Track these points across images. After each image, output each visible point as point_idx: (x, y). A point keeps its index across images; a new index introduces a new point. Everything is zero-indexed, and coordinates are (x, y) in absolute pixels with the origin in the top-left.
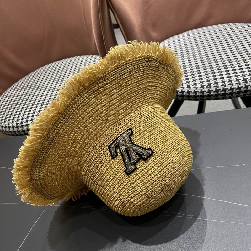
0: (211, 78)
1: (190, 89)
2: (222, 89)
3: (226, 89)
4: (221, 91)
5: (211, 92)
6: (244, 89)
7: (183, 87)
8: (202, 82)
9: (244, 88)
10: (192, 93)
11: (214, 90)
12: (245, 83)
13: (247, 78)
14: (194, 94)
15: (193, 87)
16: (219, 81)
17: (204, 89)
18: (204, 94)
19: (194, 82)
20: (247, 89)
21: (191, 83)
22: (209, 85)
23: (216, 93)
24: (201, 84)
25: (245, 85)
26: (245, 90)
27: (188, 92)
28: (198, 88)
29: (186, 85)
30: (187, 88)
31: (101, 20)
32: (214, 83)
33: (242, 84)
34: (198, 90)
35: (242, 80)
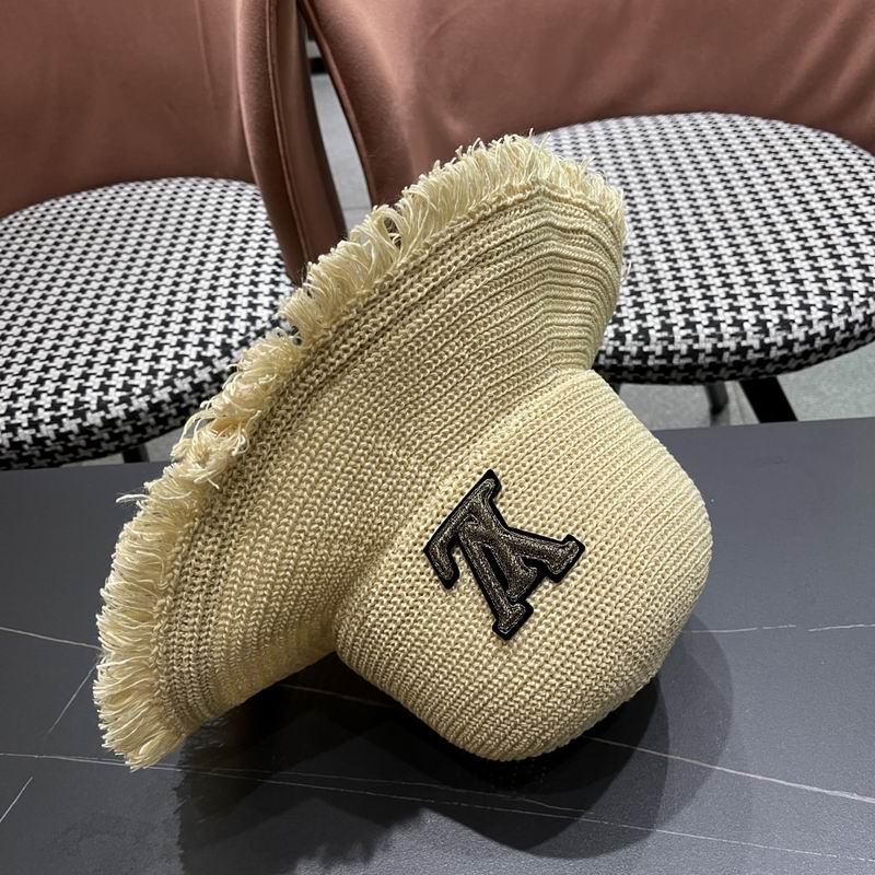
4: (682, 357)
6: (757, 356)
9: (756, 352)
12: (763, 336)
13: (768, 317)
16: (678, 320)
17: (623, 344)
20: (768, 354)
22: (643, 334)
23: (664, 362)
25: (762, 341)
31: (273, 65)
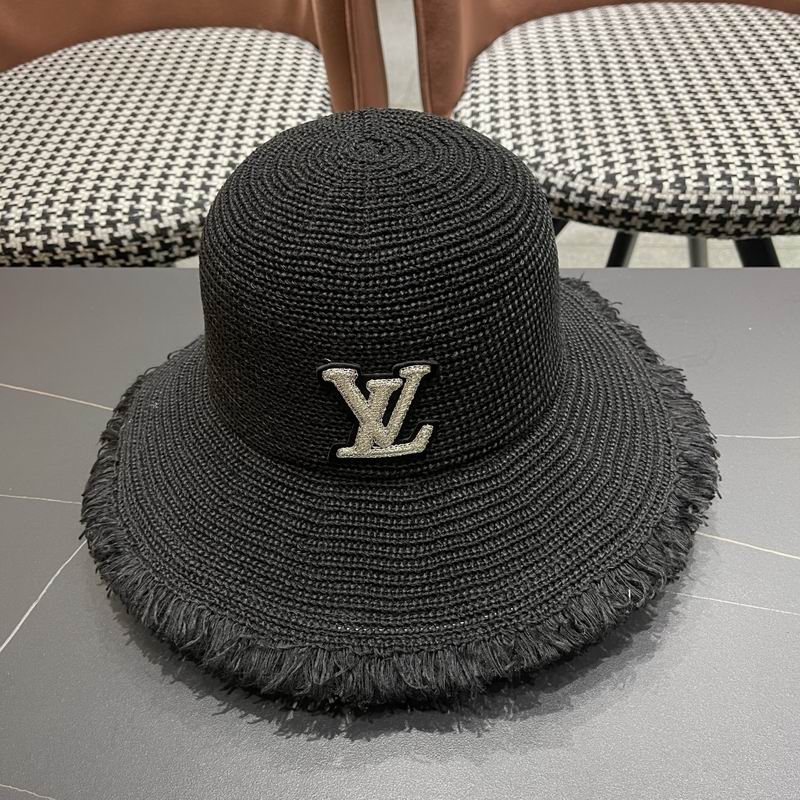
0: (688, 160)
1: (615, 187)
2: (718, 200)
3: (731, 202)
5: (682, 206)
7: (593, 176)
8: (658, 171)
10: (620, 201)
11: (694, 201)
14: (626, 207)
15: (626, 180)
18: (659, 211)
19: (630, 165)
21: (621, 168)
24: (653, 174)
26: (766, 216)
27: (608, 197)
28: (643, 187)
29: (602, 171)
30: (604, 181)
32: (696, 177)
33: (785, 194)
34: (640, 194)
35: (786, 182)
